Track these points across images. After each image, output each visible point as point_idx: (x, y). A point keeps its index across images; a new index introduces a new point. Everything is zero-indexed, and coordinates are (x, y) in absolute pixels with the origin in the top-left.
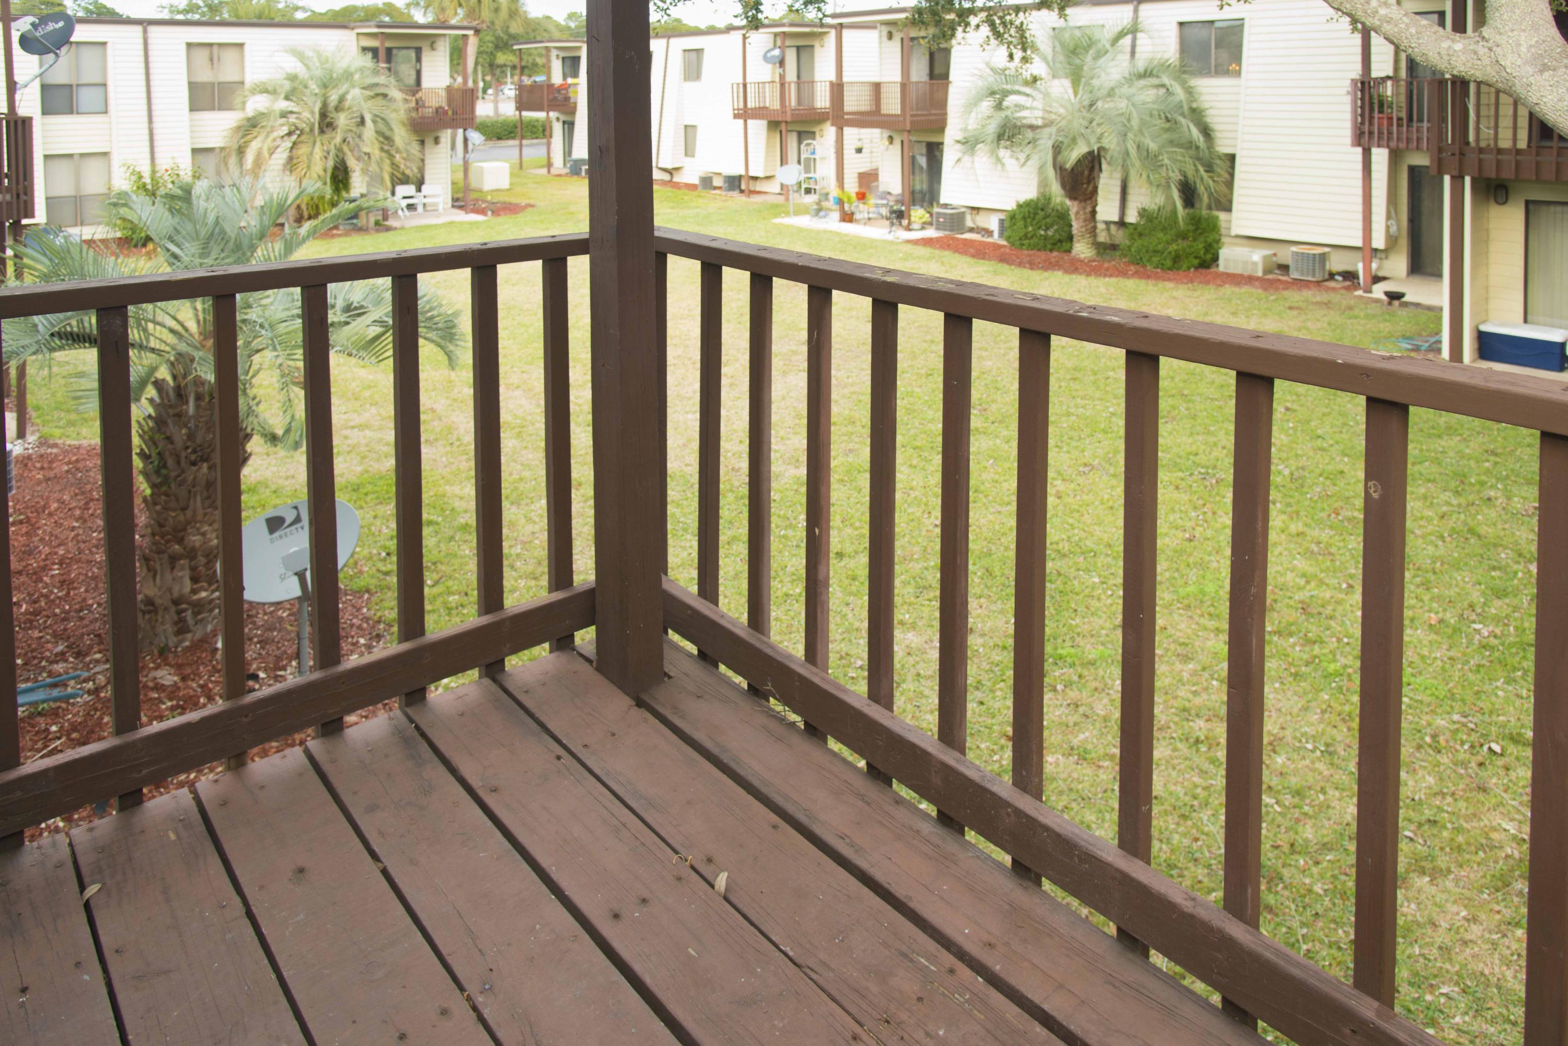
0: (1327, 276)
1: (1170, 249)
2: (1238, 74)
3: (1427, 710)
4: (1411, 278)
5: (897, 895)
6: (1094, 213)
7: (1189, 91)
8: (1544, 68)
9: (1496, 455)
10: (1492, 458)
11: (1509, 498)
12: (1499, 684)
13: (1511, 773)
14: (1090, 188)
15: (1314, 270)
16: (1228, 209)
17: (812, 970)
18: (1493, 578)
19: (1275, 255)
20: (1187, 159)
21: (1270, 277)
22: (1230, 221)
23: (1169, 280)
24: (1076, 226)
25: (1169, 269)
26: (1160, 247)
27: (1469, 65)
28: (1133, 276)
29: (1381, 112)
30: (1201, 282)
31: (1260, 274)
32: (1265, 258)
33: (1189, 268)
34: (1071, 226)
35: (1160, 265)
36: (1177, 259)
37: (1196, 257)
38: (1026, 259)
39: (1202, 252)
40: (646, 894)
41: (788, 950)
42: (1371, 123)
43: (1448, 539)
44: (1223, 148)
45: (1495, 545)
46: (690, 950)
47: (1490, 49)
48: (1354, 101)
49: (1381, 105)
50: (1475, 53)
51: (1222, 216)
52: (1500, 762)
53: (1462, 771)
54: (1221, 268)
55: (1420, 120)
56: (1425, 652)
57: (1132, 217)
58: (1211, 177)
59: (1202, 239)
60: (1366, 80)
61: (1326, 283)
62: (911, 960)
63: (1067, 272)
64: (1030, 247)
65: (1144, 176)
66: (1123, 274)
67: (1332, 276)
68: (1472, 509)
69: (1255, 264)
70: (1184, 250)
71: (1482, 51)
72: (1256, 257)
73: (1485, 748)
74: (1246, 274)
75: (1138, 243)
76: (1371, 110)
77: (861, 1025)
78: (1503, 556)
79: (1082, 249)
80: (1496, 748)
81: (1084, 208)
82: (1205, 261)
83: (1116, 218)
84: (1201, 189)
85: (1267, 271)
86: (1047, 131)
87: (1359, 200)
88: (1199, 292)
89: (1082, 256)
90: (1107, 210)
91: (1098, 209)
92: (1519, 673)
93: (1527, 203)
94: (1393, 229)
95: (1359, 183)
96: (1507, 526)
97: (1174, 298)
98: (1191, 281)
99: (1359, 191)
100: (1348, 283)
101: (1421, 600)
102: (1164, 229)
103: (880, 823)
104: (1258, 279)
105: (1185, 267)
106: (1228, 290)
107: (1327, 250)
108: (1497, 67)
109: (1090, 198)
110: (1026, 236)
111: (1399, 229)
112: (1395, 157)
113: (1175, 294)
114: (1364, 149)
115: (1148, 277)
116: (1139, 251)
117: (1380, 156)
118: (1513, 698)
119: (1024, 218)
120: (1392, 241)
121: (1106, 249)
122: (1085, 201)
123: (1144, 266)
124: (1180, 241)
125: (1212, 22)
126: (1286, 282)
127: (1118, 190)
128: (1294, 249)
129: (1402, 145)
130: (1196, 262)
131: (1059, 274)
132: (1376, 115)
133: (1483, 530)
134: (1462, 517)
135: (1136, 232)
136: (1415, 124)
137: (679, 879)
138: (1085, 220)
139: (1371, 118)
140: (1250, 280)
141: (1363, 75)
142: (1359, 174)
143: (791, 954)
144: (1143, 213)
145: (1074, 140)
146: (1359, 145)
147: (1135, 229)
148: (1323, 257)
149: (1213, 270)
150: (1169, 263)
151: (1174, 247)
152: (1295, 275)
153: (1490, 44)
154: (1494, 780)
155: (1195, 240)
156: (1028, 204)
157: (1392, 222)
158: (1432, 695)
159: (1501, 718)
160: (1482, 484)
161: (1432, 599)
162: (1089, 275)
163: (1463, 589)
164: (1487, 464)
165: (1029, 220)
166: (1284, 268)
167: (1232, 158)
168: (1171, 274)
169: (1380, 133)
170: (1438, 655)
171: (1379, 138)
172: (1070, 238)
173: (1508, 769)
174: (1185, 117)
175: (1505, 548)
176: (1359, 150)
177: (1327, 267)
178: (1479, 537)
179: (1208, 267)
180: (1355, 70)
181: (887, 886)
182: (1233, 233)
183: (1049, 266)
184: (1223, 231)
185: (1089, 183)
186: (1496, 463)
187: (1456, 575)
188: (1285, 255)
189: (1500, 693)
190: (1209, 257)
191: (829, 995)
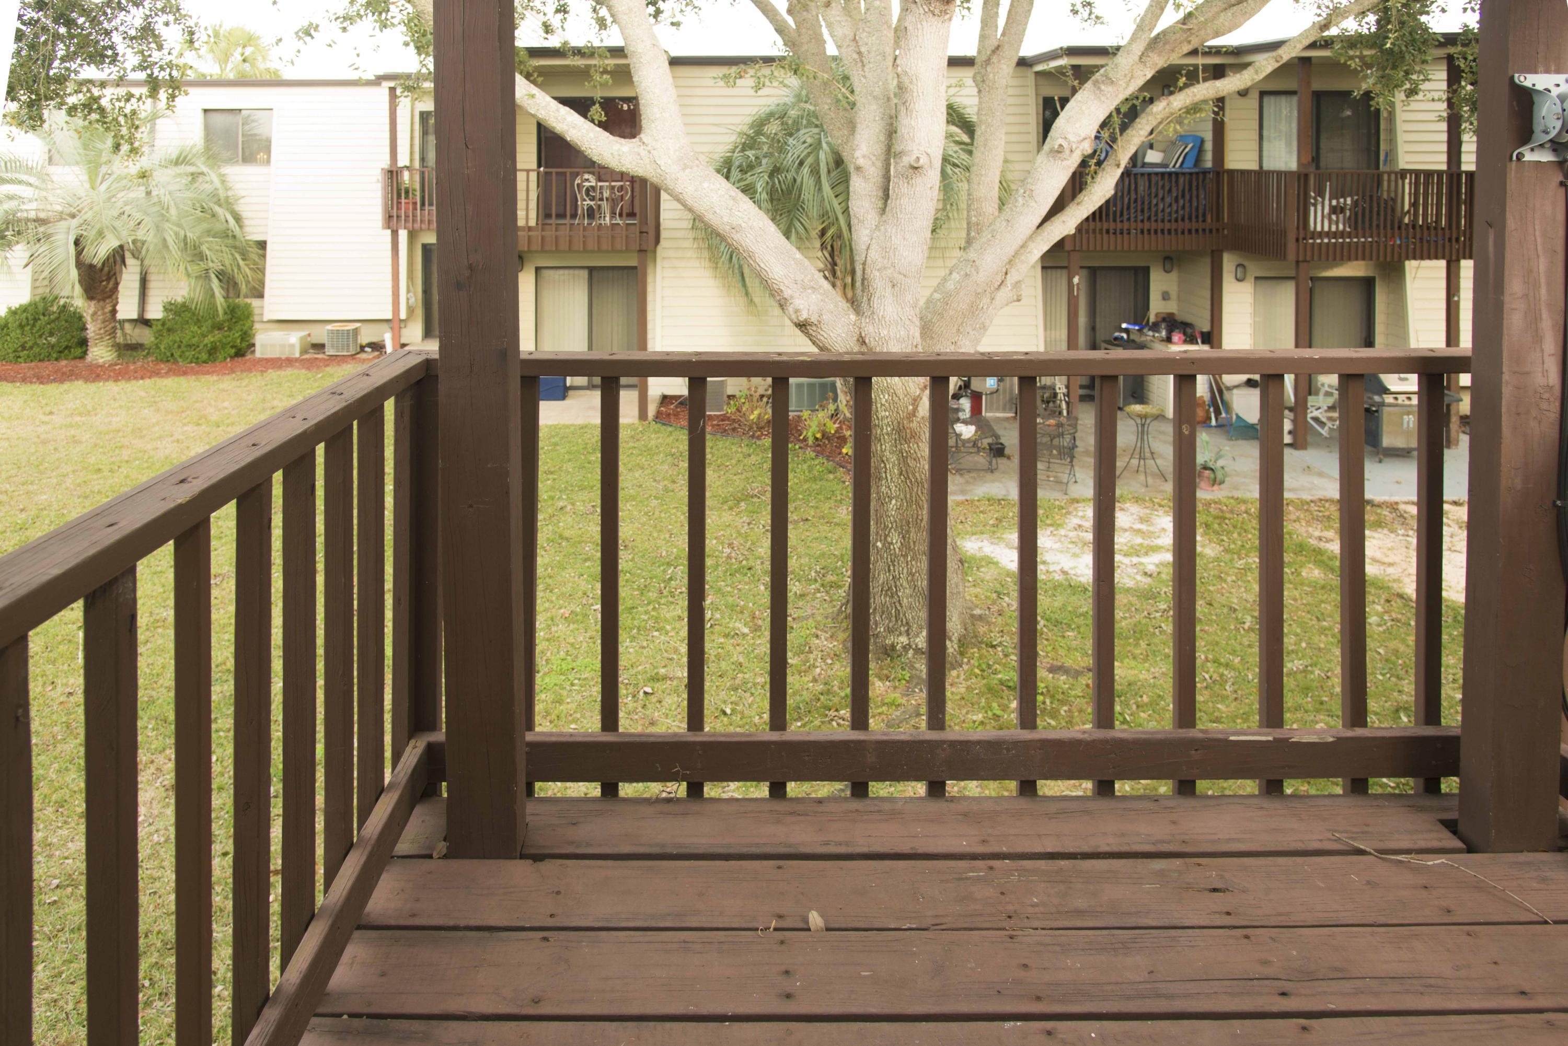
0: (359, 350)
1: (206, 341)
2: (268, 161)
3: (592, 683)
4: (425, 342)
5: (905, 852)
6: (114, 312)
7: (223, 180)
8: (685, 167)
9: (552, 473)
10: (550, 476)
11: (573, 504)
12: (627, 644)
13: (664, 703)
14: (111, 285)
15: (348, 346)
16: (261, 296)
17: (937, 925)
18: (588, 567)
19: (309, 335)
20: (224, 248)
21: (307, 356)
22: (262, 307)
23: (208, 373)
24: (92, 329)
25: (205, 362)
26: (194, 341)
27: (634, 163)
28: (167, 374)
29: (407, 197)
30: (242, 371)
31: (297, 355)
32: (302, 338)
33: (225, 358)
34: (84, 329)
35: (197, 360)
36: (213, 351)
37: (232, 347)
38: (30, 373)
39: (239, 341)
40: (783, 968)
41: (908, 926)
42: (399, 208)
43: (548, 548)
44: (254, 234)
45: (580, 542)
46: (863, 973)
47: (649, 152)
48: (384, 189)
49: (407, 192)
50: (639, 154)
51: (255, 303)
52: (654, 699)
53: (636, 717)
54: (258, 354)
55: (431, 204)
56: (571, 640)
57: (155, 312)
58: (247, 265)
59: (238, 327)
60: (394, 169)
61: (358, 356)
62: (967, 878)
63: (87, 380)
64: (30, 359)
65: (182, 268)
66: (156, 373)
67: (362, 348)
68: (554, 520)
69: (292, 346)
70: (220, 341)
71: (644, 154)
72: (293, 339)
73: (641, 693)
74: (283, 357)
75: (167, 340)
76: (399, 196)
77: (1004, 929)
78: (587, 549)
79: (100, 353)
80: (649, 690)
81: (103, 308)
82: (240, 350)
83: (135, 316)
84: (239, 278)
85: (304, 351)
86: (63, 225)
87: (389, 277)
88: (244, 383)
89: (101, 361)
90: (127, 308)
91: (118, 308)
92: (635, 631)
93: (538, 269)
94: (412, 301)
95: (389, 261)
96: (581, 526)
97: (223, 390)
98: (232, 371)
99: (389, 269)
100: (377, 353)
101: (552, 602)
102: (198, 322)
103: (830, 820)
104: (296, 360)
105: (221, 357)
106: (273, 374)
107: (358, 325)
108: (655, 165)
109: (110, 297)
110: (23, 347)
111: (416, 300)
112: (412, 236)
113: (221, 386)
114: (392, 231)
115: (185, 373)
116: (169, 348)
117: (403, 235)
118: (640, 650)
119: (21, 326)
120: (411, 310)
121: (129, 349)
122: (104, 300)
123: (176, 362)
124: (216, 332)
125: (240, 110)
126: (321, 360)
127: (137, 285)
128: (330, 327)
129: (417, 226)
130: (233, 351)
131: (79, 383)
132: (403, 200)
133: (566, 534)
134: (550, 527)
135: (164, 328)
136: (427, 207)
137: (782, 942)
138: (104, 321)
139: (399, 203)
140: (289, 362)
141: (391, 165)
142: (389, 253)
143: (914, 926)
144: (169, 307)
145: (101, 234)
146: (389, 228)
147: (163, 325)
148: (356, 332)
149: (249, 357)
150: (204, 356)
151: (209, 339)
152: (330, 351)
153: (649, 148)
154: (656, 714)
155: (230, 329)
156: (24, 309)
157: (411, 294)
158: (592, 670)
159: (640, 668)
160: (552, 498)
161: (557, 599)
162: (116, 380)
163: (574, 582)
164: (549, 482)
165: (27, 328)
166: (320, 347)
167: (262, 245)
168: (207, 367)
169: (407, 216)
170: (581, 639)
171: (405, 220)
172: (83, 343)
173: (660, 702)
174: (220, 206)
175: (586, 543)
176: (389, 232)
177: (359, 342)
178: (567, 539)
179: (243, 355)
180: (386, 163)
181: (892, 851)
182: (265, 319)
183: (64, 377)
184: (256, 318)
185: (109, 279)
186: (554, 479)
187: (564, 574)
188: (320, 335)
189: (631, 650)
190: (244, 345)
191: (965, 929)
